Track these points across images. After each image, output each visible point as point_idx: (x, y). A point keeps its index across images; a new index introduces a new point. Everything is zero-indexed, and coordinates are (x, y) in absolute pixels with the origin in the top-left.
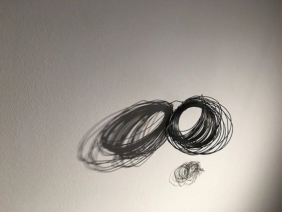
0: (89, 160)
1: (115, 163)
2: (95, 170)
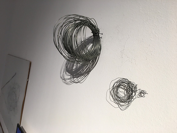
0: (63, 78)
1: (71, 80)
2: (65, 83)
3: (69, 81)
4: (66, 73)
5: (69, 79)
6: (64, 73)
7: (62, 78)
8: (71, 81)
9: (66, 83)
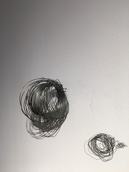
0: (31, 133)
2: (34, 137)
3: (39, 135)
4: (33, 127)
5: (38, 133)
6: (31, 127)
7: (29, 132)
9: (36, 137)
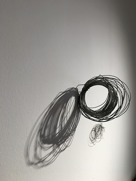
5: (50, 154)
8: (56, 154)
